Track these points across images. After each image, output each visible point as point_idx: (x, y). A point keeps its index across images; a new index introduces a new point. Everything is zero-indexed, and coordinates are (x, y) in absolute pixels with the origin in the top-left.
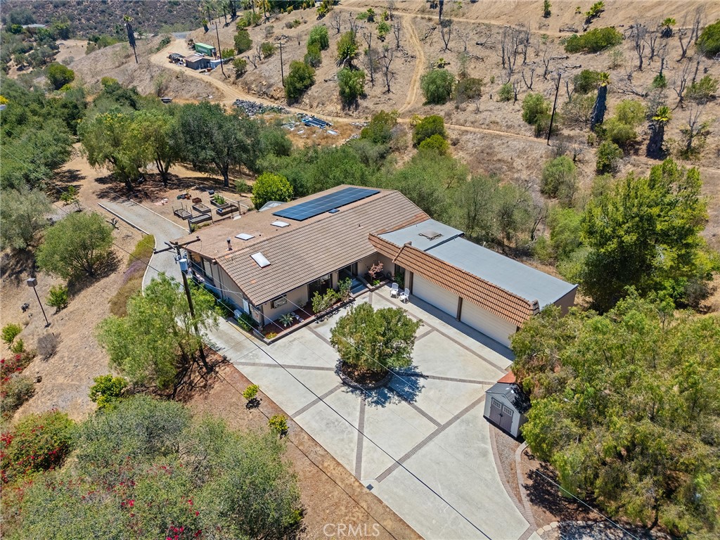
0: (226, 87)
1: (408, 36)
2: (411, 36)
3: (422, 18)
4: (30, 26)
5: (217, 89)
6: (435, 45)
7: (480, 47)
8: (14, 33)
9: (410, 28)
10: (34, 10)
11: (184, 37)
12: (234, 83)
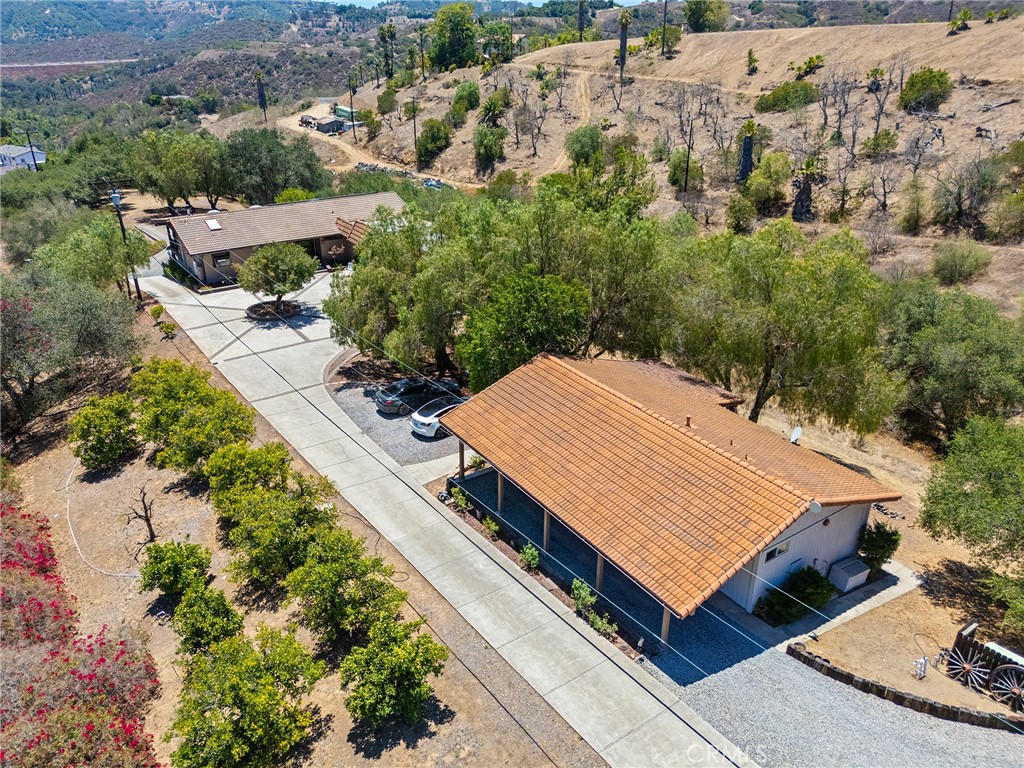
0: (354, 151)
1: (577, 94)
2: (582, 95)
3: (602, 76)
4: (171, 97)
5: (343, 152)
6: (607, 104)
7: (659, 107)
8: (152, 105)
9: (583, 87)
10: (184, 81)
11: (330, 102)
12: (365, 147)
